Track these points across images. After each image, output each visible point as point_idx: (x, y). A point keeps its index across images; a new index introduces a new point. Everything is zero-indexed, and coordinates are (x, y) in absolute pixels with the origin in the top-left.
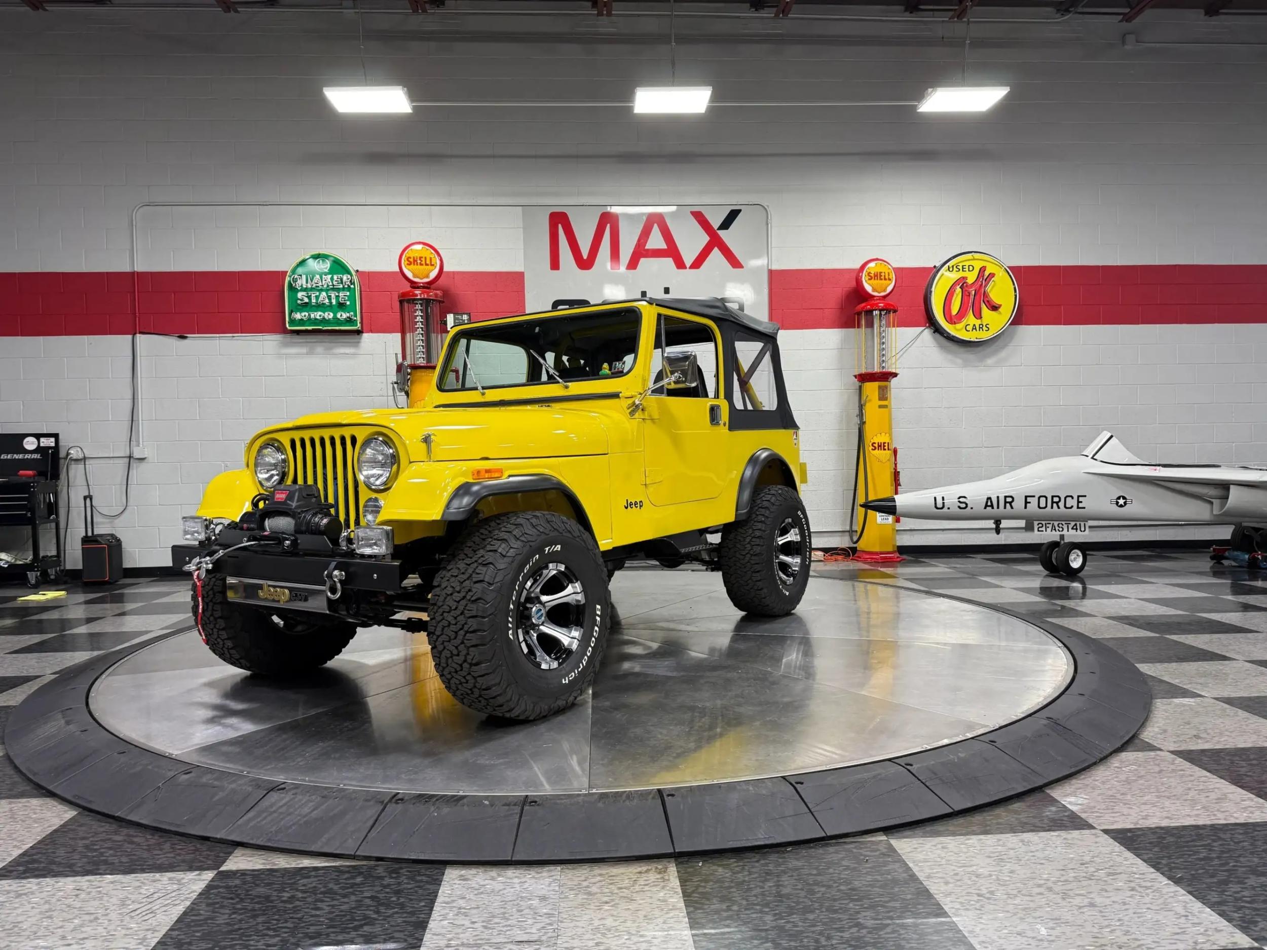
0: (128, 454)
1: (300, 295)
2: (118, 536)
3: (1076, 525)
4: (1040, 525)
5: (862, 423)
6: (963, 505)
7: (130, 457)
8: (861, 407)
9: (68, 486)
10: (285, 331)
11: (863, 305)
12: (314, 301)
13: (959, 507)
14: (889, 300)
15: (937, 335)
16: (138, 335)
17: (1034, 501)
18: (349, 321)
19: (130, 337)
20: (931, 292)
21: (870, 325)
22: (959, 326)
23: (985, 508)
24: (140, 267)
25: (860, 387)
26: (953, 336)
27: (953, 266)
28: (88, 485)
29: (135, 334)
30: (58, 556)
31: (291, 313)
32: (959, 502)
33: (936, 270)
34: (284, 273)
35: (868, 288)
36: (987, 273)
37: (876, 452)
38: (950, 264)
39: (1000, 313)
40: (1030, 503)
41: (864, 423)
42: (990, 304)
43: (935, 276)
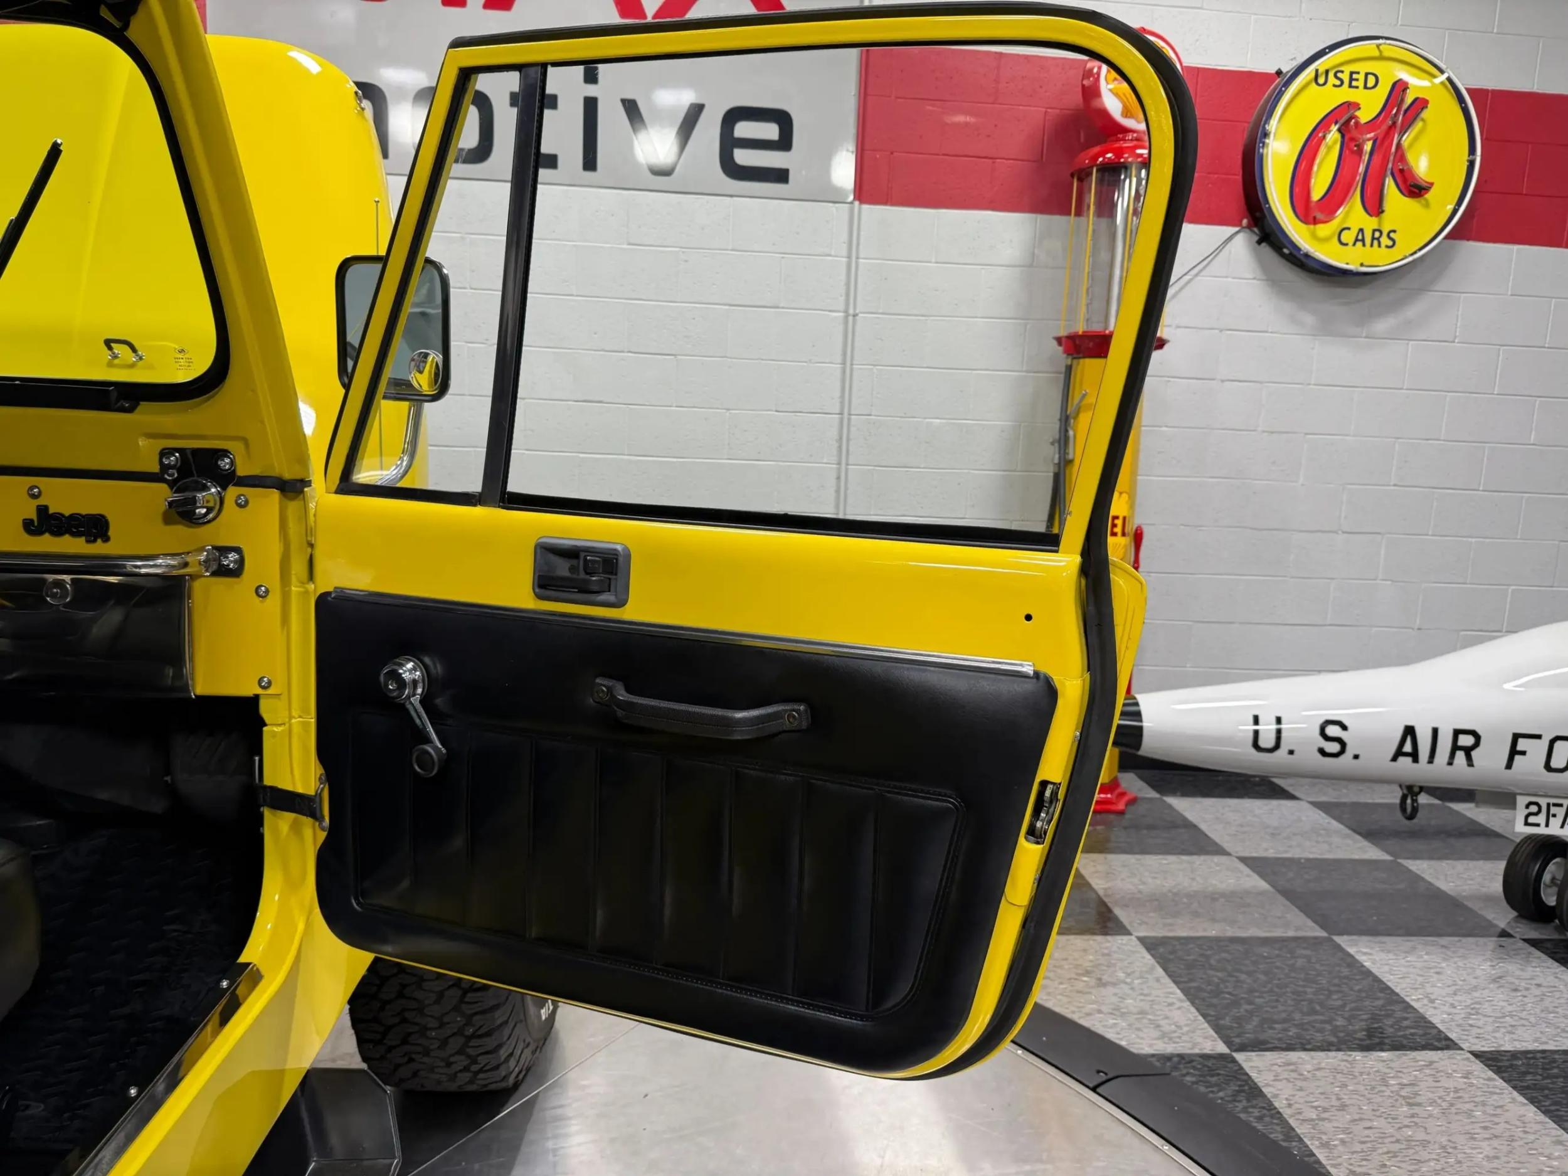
4: (1534, 809)
6: (1334, 747)
8: (1066, 421)
11: (1096, 149)
13: (1322, 751)
15: (1265, 248)
17: (1535, 751)
20: (1266, 135)
21: (1107, 208)
22: (1323, 230)
23: (1394, 759)
25: (1069, 369)
26: (1307, 255)
27: (1327, 72)
32: (1323, 734)
33: (1284, 79)
35: (1113, 106)
36: (1409, 100)
38: (1321, 64)
39: (1427, 205)
40: (1523, 753)
41: (1070, 462)
42: (1405, 180)
43: (1281, 94)
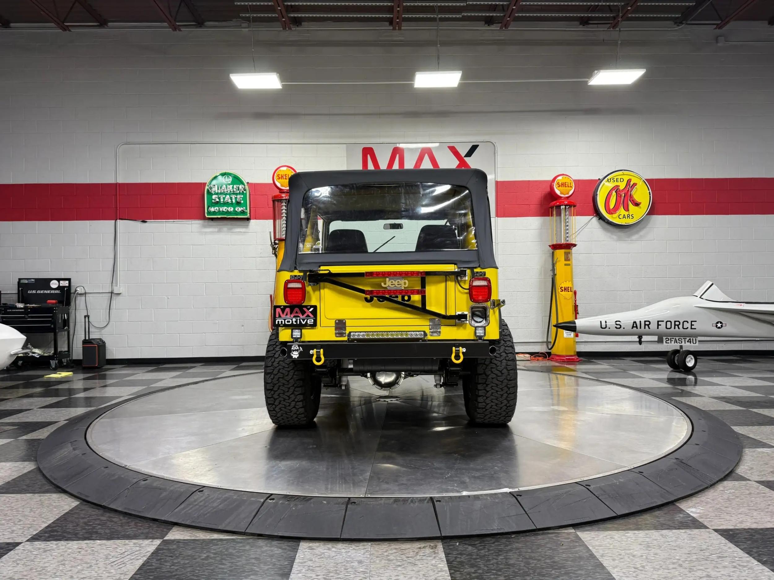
0: (110, 291)
1: (214, 197)
2: (104, 339)
3: (690, 339)
4: (667, 339)
5: (554, 275)
6: (618, 326)
7: (112, 293)
8: (553, 265)
9: (76, 309)
10: (204, 218)
11: (555, 202)
12: (222, 200)
13: (616, 327)
14: (571, 200)
15: (601, 221)
16: (118, 220)
17: (663, 325)
18: (243, 212)
19: (113, 221)
20: (597, 194)
21: (559, 214)
22: (615, 216)
23: (632, 328)
24: (120, 181)
25: (553, 253)
26: (611, 222)
27: (611, 179)
28: (87, 309)
29: (116, 220)
30: (69, 351)
31: (208, 207)
32: (616, 324)
33: (600, 181)
34: (205, 184)
35: (558, 192)
36: (632, 183)
37: (563, 293)
38: (609, 177)
39: (640, 208)
40: (660, 325)
41: (556, 275)
42: (634, 202)
43: (599, 185)
